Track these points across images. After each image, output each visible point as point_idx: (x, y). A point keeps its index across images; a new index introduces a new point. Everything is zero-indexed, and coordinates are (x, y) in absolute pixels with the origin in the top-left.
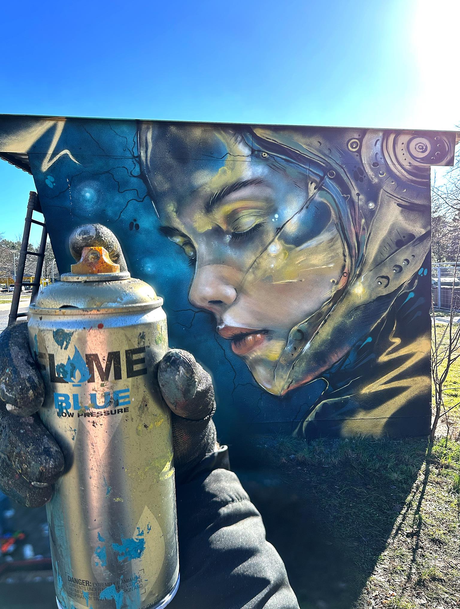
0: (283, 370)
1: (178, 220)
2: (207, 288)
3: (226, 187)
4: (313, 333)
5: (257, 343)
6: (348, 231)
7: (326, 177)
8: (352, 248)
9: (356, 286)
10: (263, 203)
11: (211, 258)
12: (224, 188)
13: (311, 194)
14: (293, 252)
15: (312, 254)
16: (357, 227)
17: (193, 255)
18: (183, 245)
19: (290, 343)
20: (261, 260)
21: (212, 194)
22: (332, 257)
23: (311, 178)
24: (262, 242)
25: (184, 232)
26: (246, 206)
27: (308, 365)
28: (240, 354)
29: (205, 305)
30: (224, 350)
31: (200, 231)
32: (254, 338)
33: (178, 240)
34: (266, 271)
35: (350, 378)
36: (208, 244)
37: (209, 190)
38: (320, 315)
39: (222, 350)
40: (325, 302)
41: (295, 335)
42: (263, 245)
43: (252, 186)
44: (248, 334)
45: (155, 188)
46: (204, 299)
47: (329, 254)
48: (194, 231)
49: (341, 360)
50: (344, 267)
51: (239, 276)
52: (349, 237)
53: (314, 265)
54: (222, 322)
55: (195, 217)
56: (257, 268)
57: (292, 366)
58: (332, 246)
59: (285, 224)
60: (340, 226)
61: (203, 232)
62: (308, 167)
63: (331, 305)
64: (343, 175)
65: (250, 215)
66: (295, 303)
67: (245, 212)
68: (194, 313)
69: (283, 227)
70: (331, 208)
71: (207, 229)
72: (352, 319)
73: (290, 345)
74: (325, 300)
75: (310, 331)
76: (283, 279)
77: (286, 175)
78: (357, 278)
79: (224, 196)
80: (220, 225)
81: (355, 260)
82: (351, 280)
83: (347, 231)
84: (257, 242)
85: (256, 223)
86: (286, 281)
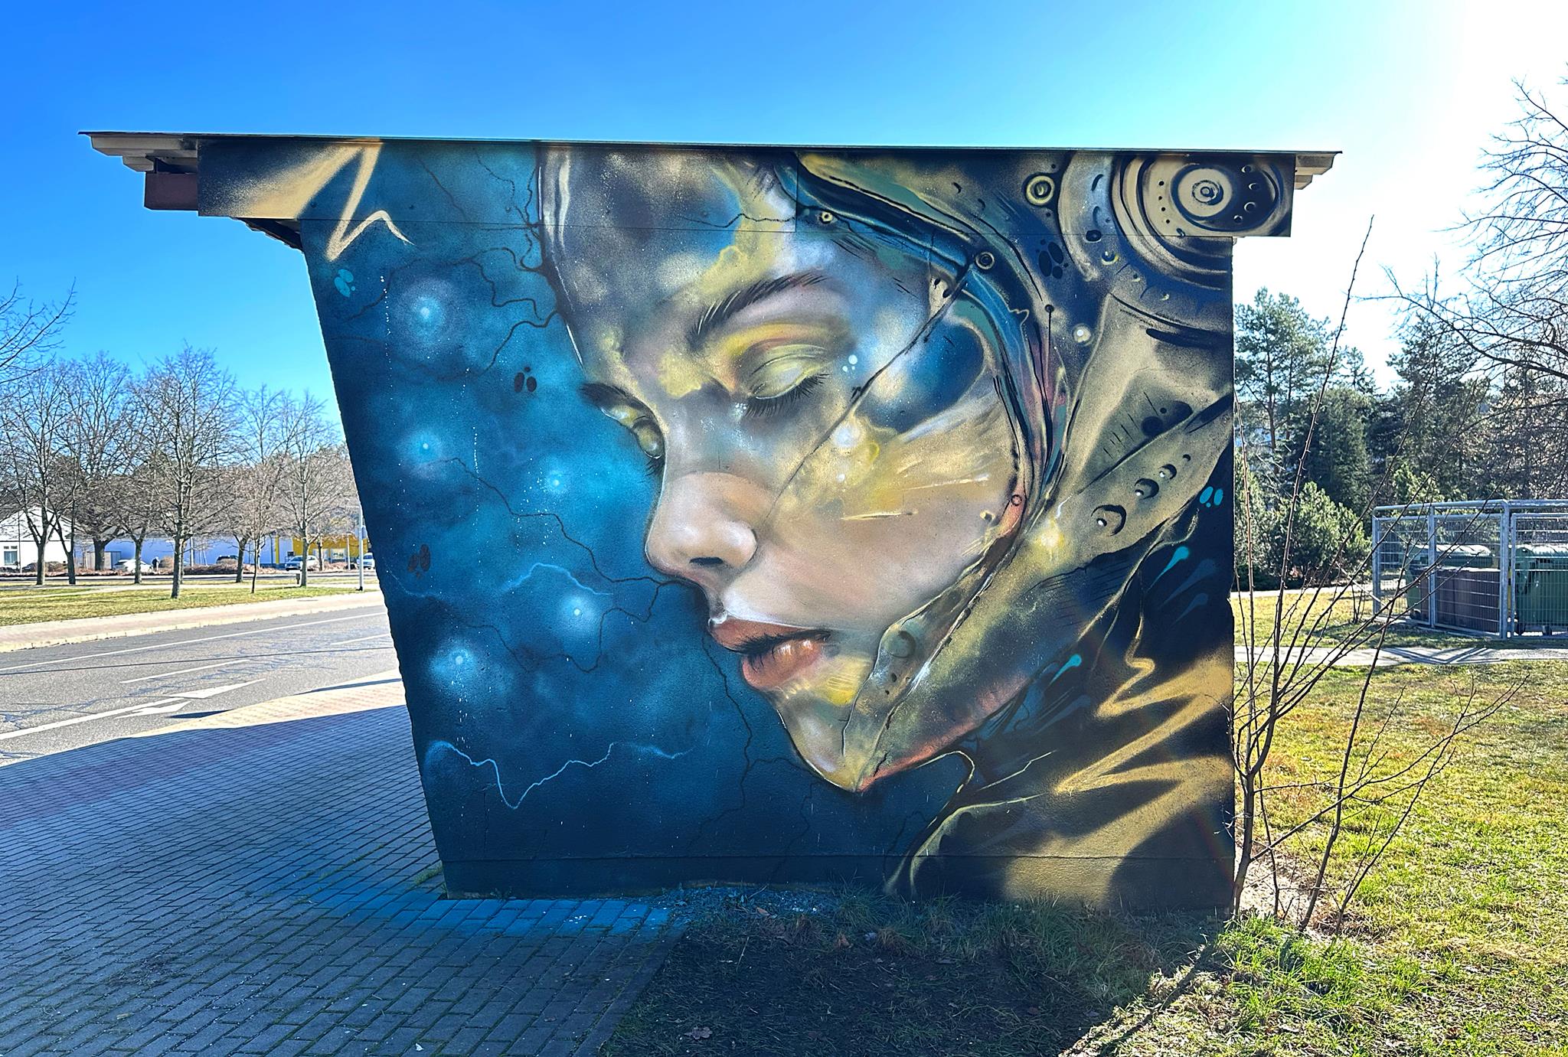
0: (863, 729)
1: (624, 369)
2: (686, 529)
3: (736, 292)
4: (938, 642)
5: (802, 661)
6: (1025, 397)
7: (971, 266)
8: (1034, 437)
9: (1042, 528)
10: (822, 330)
11: (698, 456)
12: (732, 295)
13: (934, 310)
14: (892, 444)
15: (937, 449)
16: (1047, 386)
17: (656, 450)
18: (635, 426)
19: (883, 663)
20: (815, 463)
21: (703, 308)
22: (986, 458)
23: (936, 271)
24: (817, 418)
25: (637, 397)
26: (781, 336)
27: (925, 719)
28: (761, 685)
29: (683, 567)
30: (726, 677)
31: (673, 394)
32: (797, 648)
33: (624, 414)
34: (826, 490)
35: (1027, 754)
36: (692, 424)
37: (696, 299)
38: (955, 597)
39: (720, 676)
40: (966, 567)
41: (893, 643)
42: (820, 428)
43: (796, 288)
44: (781, 640)
45: (574, 296)
46: (680, 553)
47: (977, 450)
48: (661, 396)
49: (1005, 710)
50: (1014, 482)
51: (764, 501)
52: (1026, 410)
53: (939, 478)
54: (720, 610)
55: (663, 362)
56: (806, 482)
57: (887, 719)
58: (985, 431)
59: (873, 378)
60: (1004, 383)
61: (681, 396)
62: (928, 246)
63: (981, 574)
64: (1013, 262)
65: (790, 357)
66: (895, 568)
67: (780, 350)
68: (657, 586)
69: (867, 385)
70: (984, 342)
71: (689, 390)
72: (1034, 609)
73: (882, 669)
74: (966, 563)
75: (929, 635)
76: (866, 510)
77: (878, 264)
78: (1046, 510)
79: (730, 314)
80: (720, 380)
81: (1041, 467)
82: (1032, 514)
83: (1021, 395)
84: (806, 420)
85: (805, 376)
86: (874, 515)
